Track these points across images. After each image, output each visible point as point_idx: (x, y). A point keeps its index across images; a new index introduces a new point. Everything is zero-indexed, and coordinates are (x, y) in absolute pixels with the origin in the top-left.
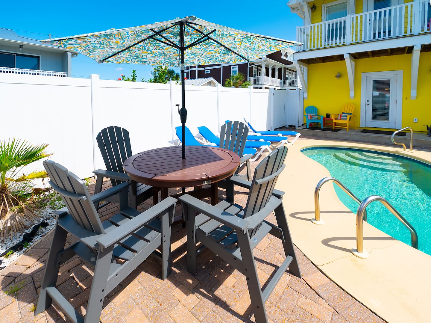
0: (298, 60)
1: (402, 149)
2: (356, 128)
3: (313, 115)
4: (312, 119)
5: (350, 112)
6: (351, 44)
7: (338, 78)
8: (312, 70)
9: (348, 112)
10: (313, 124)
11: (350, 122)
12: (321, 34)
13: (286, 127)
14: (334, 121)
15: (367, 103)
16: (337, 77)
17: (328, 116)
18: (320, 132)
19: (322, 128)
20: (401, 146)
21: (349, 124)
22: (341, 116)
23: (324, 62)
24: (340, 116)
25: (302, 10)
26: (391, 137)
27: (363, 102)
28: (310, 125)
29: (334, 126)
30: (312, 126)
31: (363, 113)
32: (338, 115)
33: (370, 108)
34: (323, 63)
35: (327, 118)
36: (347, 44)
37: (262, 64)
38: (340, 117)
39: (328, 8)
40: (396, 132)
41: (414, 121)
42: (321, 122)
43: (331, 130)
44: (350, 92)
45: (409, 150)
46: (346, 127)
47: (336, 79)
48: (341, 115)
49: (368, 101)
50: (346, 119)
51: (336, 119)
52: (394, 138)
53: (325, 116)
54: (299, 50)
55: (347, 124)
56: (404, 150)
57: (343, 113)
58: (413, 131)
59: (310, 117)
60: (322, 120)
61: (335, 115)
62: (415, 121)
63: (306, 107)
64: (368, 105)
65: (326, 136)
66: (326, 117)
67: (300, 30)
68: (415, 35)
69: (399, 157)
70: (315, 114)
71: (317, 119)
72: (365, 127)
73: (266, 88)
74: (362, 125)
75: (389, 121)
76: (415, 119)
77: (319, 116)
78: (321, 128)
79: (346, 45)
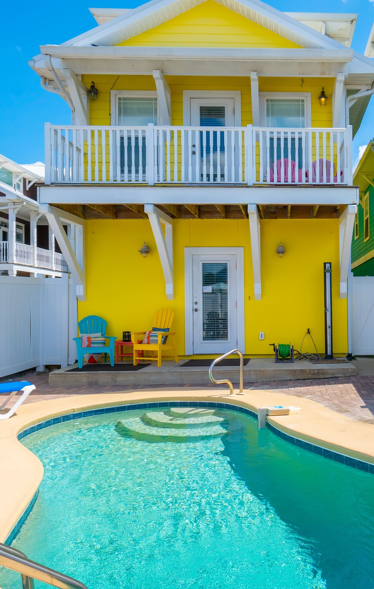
0: (51, 205)
1: (227, 392)
2: (177, 359)
3: (97, 337)
4: (92, 345)
5: (166, 327)
6: (155, 186)
7: (144, 255)
8: (93, 232)
9: (162, 327)
10: (96, 358)
11: (165, 347)
12: (108, 153)
13: (37, 370)
14: (137, 347)
15: (195, 307)
16: (142, 252)
17: (127, 336)
18: (103, 376)
19: (112, 365)
20: (225, 386)
21: (162, 351)
22: (149, 334)
23: (117, 217)
24: (147, 335)
25: (64, 90)
26: (209, 371)
27: (188, 306)
28: (91, 359)
29: (135, 358)
30: (95, 362)
31: (188, 328)
32: (145, 333)
33: (200, 317)
34: (115, 220)
35: (125, 341)
36: (149, 185)
37: (8, 210)
38: (148, 338)
39: (122, 101)
40: (218, 359)
41: (260, 338)
42: (111, 351)
43: (130, 367)
44: (166, 284)
45: (237, 391)
46: (157, 357)
47: (141, 256)
48: (150, 332)
49: (196, 303)
50: (156, 342)
51: (140, 342)
52: (213, 372)
53: (120, 337)
54: (53, 181)
55: (158, 351)
56: (231, 393)
57: (155, 329)
58: (243, 355)
59: (88, 340)
60: (113, 346)
61: (138, 334)
62: (262, 337)
63: (81, 318)
64: (196, 310)
65: (116, 382)
66: (122, 339)
67: (53, 131)
68: (248, 185)
69: (223, 407)
70: (99, 334)
71: (102, 345)
72: (194, 355)
73: (20, 274)
74: (189, 351)
75: (227, 340)
76: (261, 334)
77: (108, 338)
78: (110, 365)
79: (146, 186)
